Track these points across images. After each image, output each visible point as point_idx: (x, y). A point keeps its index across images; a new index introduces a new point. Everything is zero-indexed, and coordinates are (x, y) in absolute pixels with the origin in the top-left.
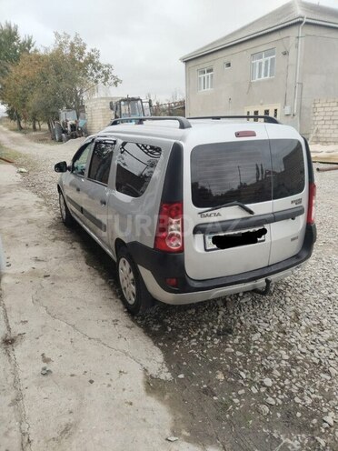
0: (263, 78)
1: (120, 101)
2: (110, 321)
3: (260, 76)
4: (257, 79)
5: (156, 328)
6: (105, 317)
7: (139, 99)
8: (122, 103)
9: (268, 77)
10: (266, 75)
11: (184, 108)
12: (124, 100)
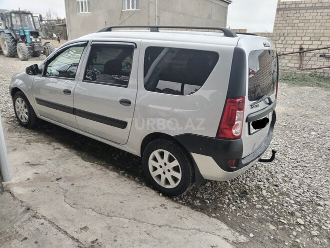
0: (131, 9)
1: (11, 13)
2: (159, 206)
3: (128, 8)
4: (126, 9)
5: (197, 203)
6: (152, 204)
7: (29, 13)
8: (13, 15)
9: (135, 9)
10: (133, 7)
11: (65, 26)
12: (15, 13)
